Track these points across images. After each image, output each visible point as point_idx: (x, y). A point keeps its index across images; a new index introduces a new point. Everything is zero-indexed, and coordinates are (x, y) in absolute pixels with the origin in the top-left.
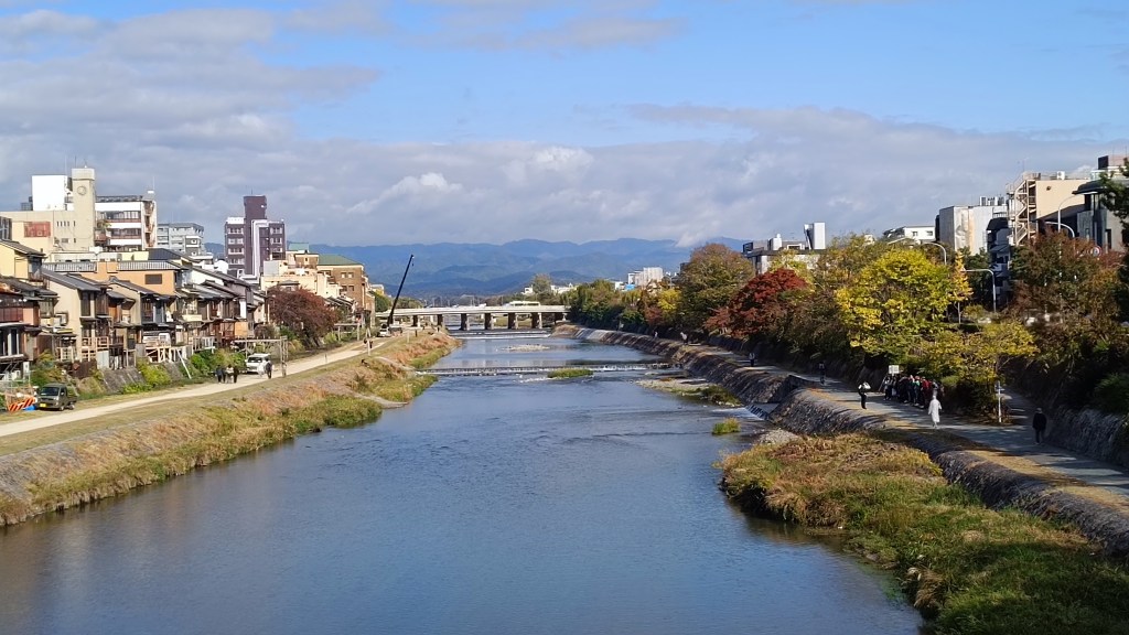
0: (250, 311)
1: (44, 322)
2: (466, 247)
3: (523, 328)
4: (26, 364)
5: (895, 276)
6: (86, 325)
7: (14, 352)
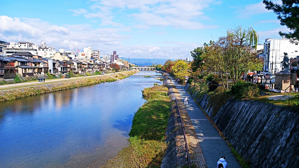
0: (107, 66)
1: (71, 67)
2: (147, 59)
3: (150, 70)
4: (68, 72)
5: (180, 65)
6: (78, 67)
7: (66, 70)
